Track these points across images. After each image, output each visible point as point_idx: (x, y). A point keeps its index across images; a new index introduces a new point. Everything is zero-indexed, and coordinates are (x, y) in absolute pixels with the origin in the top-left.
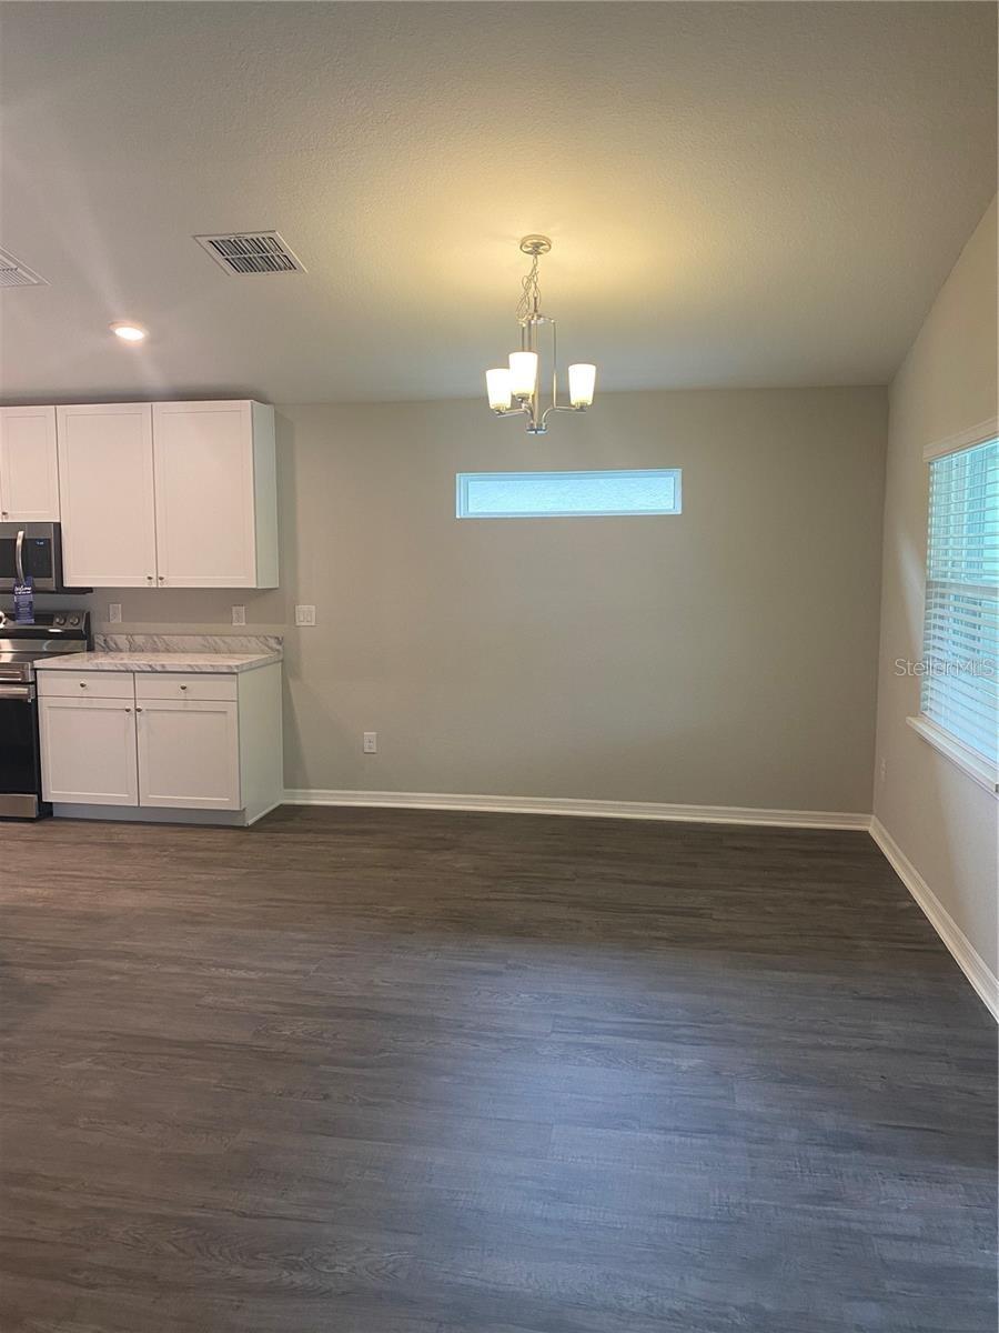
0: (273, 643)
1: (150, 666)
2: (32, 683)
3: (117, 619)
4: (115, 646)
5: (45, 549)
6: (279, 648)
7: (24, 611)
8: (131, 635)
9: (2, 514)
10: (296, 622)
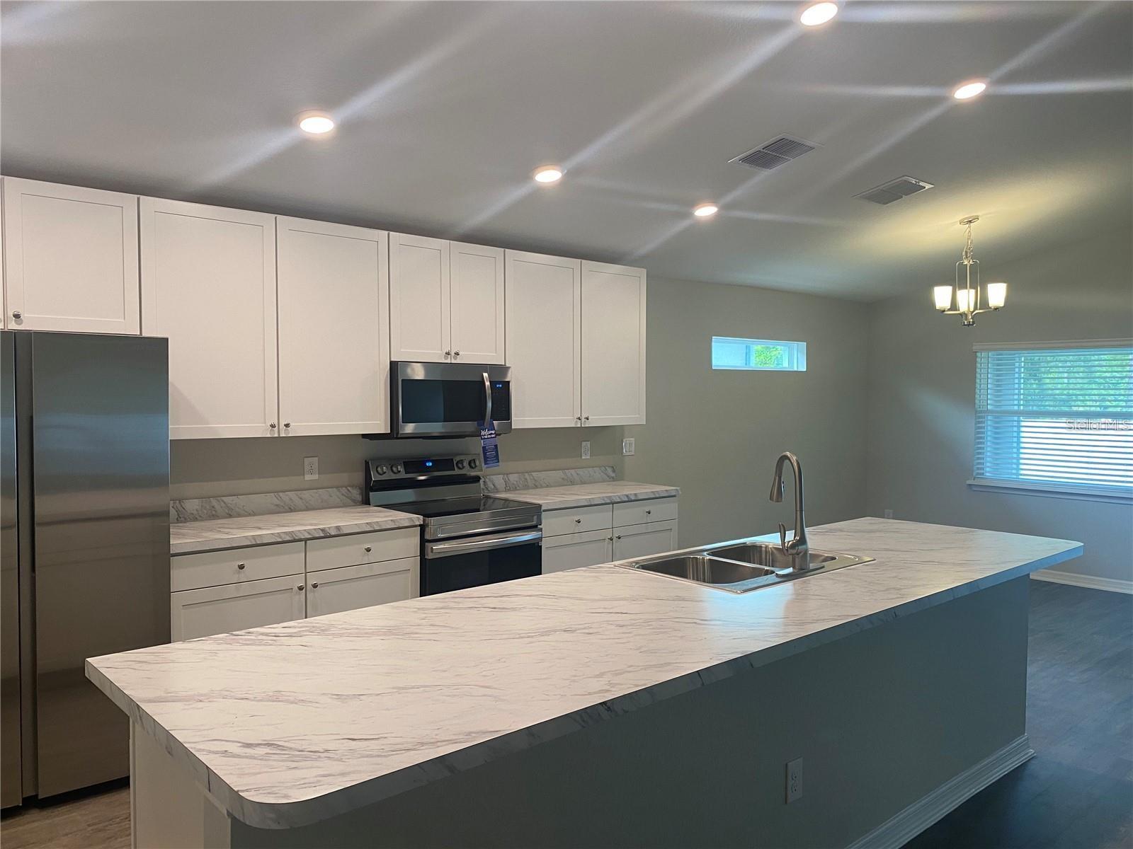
0: (610, 472)
1: (627, 497)
4: (493, 487)
5: (502, 392)
6: (613, 475)
7: (492, 455)
8: (507, 474)
9: (453, 354)
10: (622, 452)
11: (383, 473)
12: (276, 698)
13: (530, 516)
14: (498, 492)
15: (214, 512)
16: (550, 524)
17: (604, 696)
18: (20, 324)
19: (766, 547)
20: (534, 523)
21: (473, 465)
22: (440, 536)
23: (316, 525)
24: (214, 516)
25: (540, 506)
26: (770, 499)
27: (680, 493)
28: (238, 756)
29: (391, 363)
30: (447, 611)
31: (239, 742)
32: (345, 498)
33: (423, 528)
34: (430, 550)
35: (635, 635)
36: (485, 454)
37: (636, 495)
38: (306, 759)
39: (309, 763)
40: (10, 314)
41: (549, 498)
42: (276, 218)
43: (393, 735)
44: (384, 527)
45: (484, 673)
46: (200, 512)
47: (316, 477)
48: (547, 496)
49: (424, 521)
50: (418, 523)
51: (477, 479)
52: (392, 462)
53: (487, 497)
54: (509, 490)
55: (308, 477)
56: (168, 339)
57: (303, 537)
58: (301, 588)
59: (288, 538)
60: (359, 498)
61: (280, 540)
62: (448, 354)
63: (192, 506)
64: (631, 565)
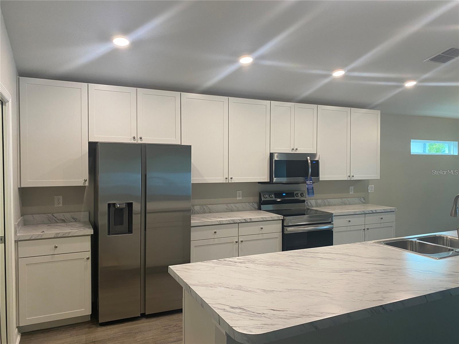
1: (371, 211)
4: (310, 205)
5: (316, 165)
6: (364, 201)
7: (311, 191)
8: (317, 200)
9: (295, 149)
10: (368, 191)
11: (266, 198)
12: (239, 288)
13: (328, 218)
14: (312, 207)
15: (204, 211)
16: (336, 222)
17: (381, 303)
18: (142, 141)
19: (447, 237)
20: (330, 221)
21: (302, 195)
22: (290, 224)
23: (242, 217)
24: (204, 212)
25: (332, 214)
26: (451, 215)
27: (397, 210)
28: (230, 312)
29: (270, 153)
30: (302, 257)
31: (229, 306)
32: (251, 207)
33: (283, 220)
34: (286, 230)
35: (390, 275)
36: (308, 191)
37: (376, 210)
38: (256, 316)
39: (258, 318)
40: (139, 137)
41: (335, 210)
42: (228, 98)
43: (290, 310)
44: (268, 220)
45: (323, 287)
46: (200, 211)
47: (241, 198)
48: (335, 209)
49: (283, 218)
50: (281, 219)
51: (304, 201)
52: (270, 193)
53: (308, 209)
54: (317, 206)
55: (238, 198)
56: (191, 146)
57: (237, 222)
58: (236, 242)
59: (232, 222)
60: (257, 207)
61: (229, 223)
62: (293, 149)
63: (197, 208)
64: (380, 243)
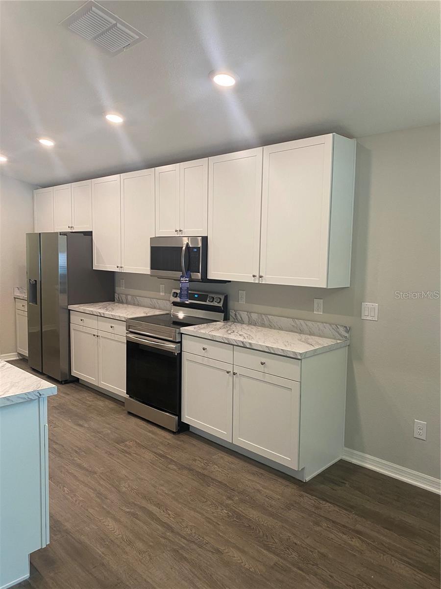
0: (342, 330)
1: (243, 343)
2: (178, 342)
3: (242, 302)
5: (197, 254)
7: (184, 293)
8: (250, 313)
10: (361, 316)
21: (217, 300)
44: (116, 319)
47: (164, 294)
49: (126, 319)
62: (176, 231)
